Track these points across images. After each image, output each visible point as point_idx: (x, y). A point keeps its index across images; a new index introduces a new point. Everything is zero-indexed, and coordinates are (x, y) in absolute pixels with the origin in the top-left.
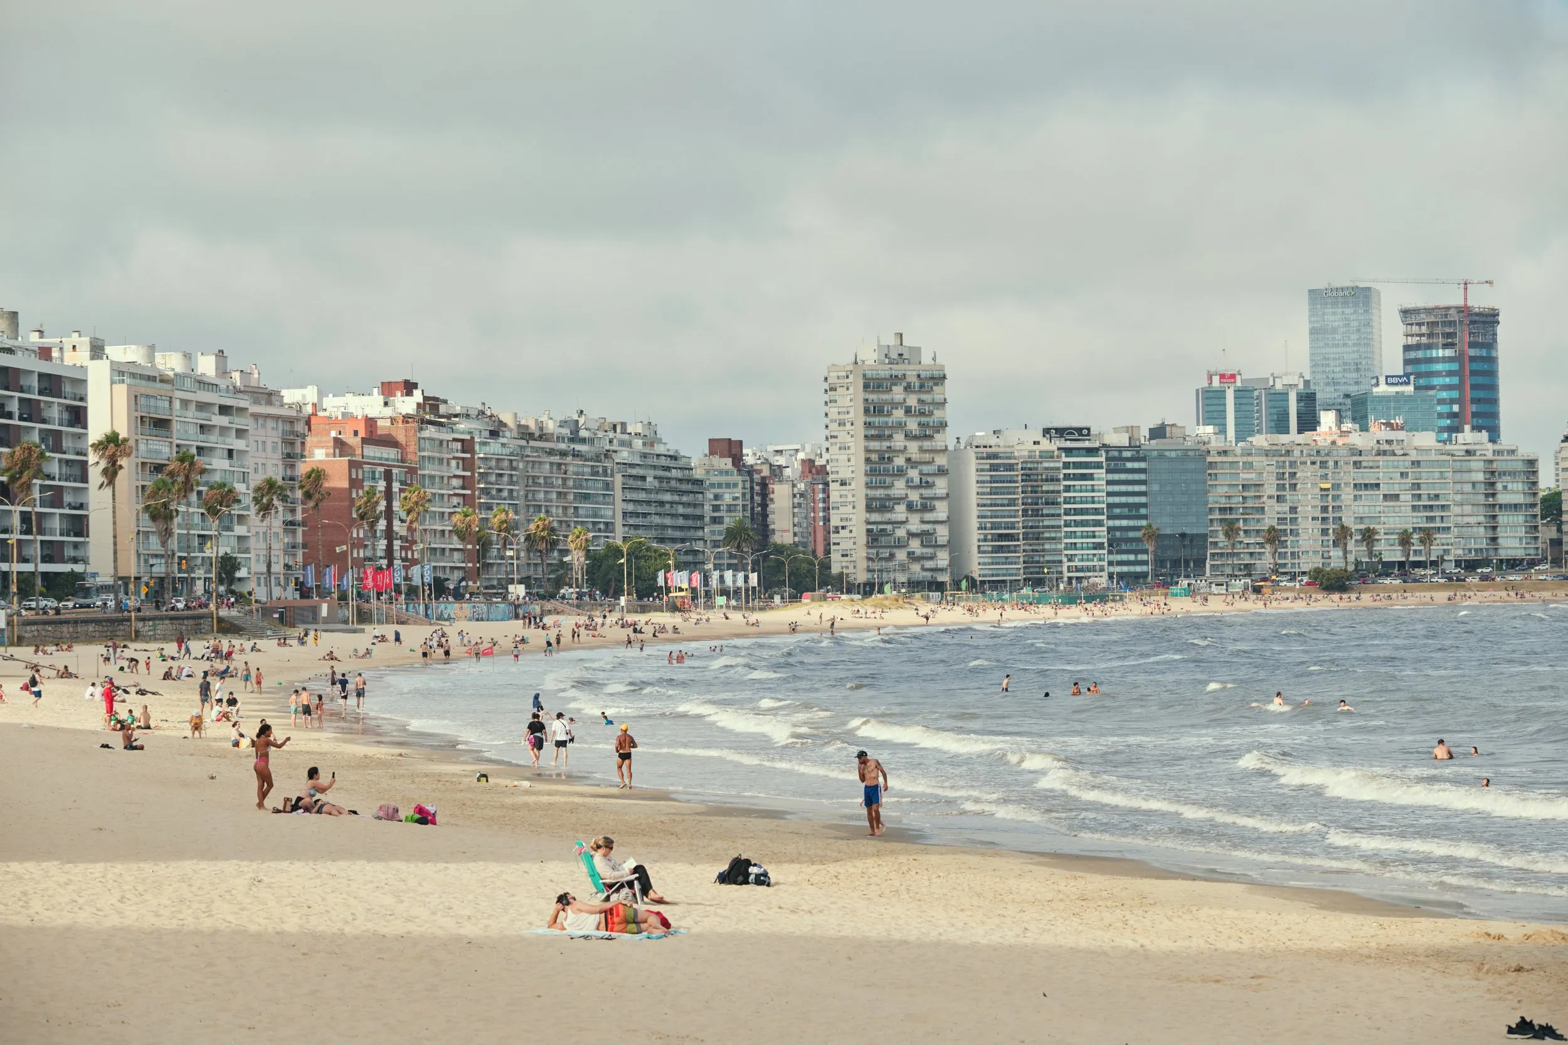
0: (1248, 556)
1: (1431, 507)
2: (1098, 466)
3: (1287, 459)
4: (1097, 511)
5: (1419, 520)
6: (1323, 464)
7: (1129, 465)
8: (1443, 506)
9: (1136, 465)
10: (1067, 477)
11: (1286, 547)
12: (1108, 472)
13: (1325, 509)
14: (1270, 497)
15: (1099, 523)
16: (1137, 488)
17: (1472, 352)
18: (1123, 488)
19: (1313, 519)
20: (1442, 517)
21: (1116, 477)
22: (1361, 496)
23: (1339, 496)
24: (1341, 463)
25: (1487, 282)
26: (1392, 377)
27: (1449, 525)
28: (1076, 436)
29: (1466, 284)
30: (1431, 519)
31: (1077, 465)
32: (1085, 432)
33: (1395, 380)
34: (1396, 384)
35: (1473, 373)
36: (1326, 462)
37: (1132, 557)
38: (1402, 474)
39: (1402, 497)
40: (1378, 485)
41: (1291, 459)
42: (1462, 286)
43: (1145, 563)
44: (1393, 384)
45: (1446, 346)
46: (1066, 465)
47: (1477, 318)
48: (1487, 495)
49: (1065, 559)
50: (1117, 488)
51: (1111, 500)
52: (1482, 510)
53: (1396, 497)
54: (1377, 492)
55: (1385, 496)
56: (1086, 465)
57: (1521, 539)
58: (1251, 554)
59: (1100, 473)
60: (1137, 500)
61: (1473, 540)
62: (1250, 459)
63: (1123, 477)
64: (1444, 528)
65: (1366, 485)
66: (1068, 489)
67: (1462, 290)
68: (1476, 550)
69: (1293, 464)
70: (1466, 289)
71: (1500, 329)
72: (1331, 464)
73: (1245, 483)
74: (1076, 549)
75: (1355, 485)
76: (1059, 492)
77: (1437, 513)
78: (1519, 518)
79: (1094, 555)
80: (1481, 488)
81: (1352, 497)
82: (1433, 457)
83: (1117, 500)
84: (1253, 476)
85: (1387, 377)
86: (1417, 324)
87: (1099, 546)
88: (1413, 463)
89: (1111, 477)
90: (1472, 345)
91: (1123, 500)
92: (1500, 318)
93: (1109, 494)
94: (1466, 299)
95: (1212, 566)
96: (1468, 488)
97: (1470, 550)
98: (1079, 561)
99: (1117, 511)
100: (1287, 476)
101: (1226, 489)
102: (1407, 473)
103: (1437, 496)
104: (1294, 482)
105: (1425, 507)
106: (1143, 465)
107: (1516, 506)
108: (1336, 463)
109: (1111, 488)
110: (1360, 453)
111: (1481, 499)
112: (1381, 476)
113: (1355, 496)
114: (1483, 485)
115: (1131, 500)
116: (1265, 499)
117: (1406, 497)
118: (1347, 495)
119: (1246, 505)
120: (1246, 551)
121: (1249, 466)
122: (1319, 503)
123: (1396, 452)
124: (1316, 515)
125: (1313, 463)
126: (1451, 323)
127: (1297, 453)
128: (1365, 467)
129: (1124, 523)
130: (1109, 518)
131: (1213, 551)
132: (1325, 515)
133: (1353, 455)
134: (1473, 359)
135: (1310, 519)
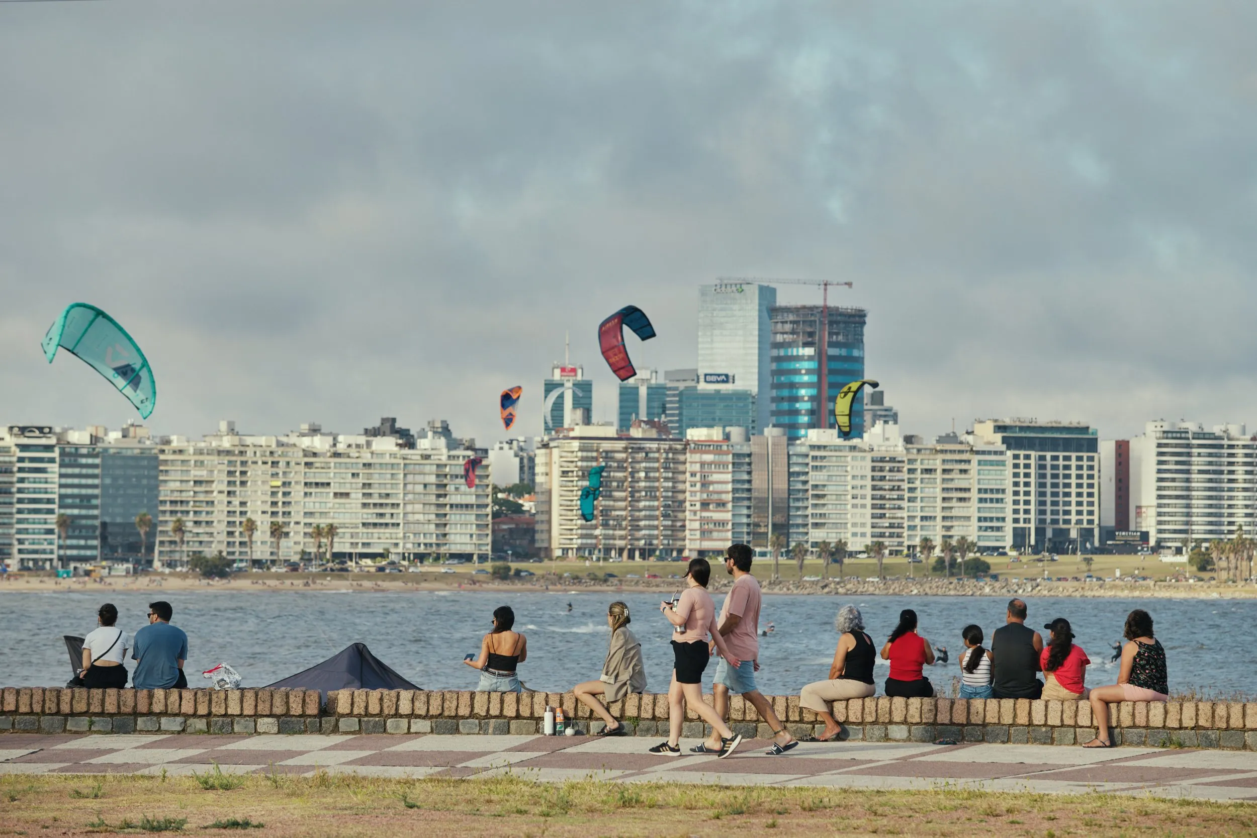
0: (197, 544)
1: (381, 505)
2: (52, 460)
3: (239, 459)
4: (50, 501)
5: (370, 516)
6: (275, 464)
7: (83, 461)
8: (393, 504)
9: (90, 461)
10: (21, 470)
11: (234, 537)
12: (61, 466)
13: (274, 504)
14: (220, 492)
15: (51, 511)
16: (90, 481)
17: (832, 352)
18: (76, 481)
19: (263, 512)
20: (392, 515)
21: (70, 471)
22: (311, 493)
23: (289, 493)
24: (292, 464)
25: (846, 284)
26: (711, 375)
27: (398, 521)
28: (37, 433)
29: (826, 285)
30: (382, 515)
31: (32, 460)
32: (47, 430)
33: (714, 378)
34: (714, 382)
35: (832, 372)
36: (278, 462)
37: (82, 542)
38: (353, 475)
39: (353, 496)
40: (328, 484)
41: (243, 459)
42: (822, 287)
43: (93, 548)
44: (711, 382)
45: (806, 345)
46: (21, 460)
47: (839, 318)
48: (439, 496)
49: (16, 543)
50: (70, 481)
51: (64, 491)
52: (433, 509)
53: (347, 495)
54: (328, 490)
55: (336, 494)
56: (41, 460)
57: (471, 536)
58: (201, 542)
59: (55, 468)
60: (90, 491)
61: (422, 535)
62: (201, 458)
63: (77, 471)
64: (393, 524)
65: (317, 484)
66: (22, 480)
67: (822, 291)
68: (425, 544)
69: (244, 463)
70: (825, 290)
71: (866, 329)
72: (282, 464)
73: (196, 479)
74: (28, 533)
75: (306, 484)
76: (11, 483)
77: (388, 511)
78: (471, 517)
79: (45, 540)
80: (433, 490)
81: (302, 494)
82: (387, 459)
83: (69, 491)
84: (204, 473)
85: (706, 375)
86: (783, 323)
87: (50, 532)
88: (364, 465)
89: (64, 471)
90: (832, 345)
91: (76, 491)
92: (867, 319)
93: (61, 486)
94: (825, 300)
95: (161, 552)
96: (420, 488)
97: (419, 545)
98: (30, 544)
99: (69, 501)
100: (238, 474)
101: (178, 484)
102: (358, 474)
103: (388, 495)
104: (244, 479)
105: (375, 505)
106: (97, 461)
107: (467, 506)
108: (288, 463)
109: (64, 481)
110: (315, 455)
111: (433, 499)
112: (329, 476)
113: (306, 494)
114: (434, 487)
115: (84, 491)
116: (215, 494)
117: (357, 497)
118: (297, 492)
119: (196, 499)
120: (195, 539)
121: (200, 464)
122: (270, 499)
123: (351, 455)
124: (265, 509)
125: (265, 463)
126: (812, 323)
127: (250, 453)
128: (317, 468)
129: (76, 512)
130: (60, 507)
131: (162, 539)
132: (275, 509)
133: (305, 456)
134: (832, 358)
135: (260, 513)
